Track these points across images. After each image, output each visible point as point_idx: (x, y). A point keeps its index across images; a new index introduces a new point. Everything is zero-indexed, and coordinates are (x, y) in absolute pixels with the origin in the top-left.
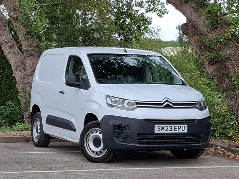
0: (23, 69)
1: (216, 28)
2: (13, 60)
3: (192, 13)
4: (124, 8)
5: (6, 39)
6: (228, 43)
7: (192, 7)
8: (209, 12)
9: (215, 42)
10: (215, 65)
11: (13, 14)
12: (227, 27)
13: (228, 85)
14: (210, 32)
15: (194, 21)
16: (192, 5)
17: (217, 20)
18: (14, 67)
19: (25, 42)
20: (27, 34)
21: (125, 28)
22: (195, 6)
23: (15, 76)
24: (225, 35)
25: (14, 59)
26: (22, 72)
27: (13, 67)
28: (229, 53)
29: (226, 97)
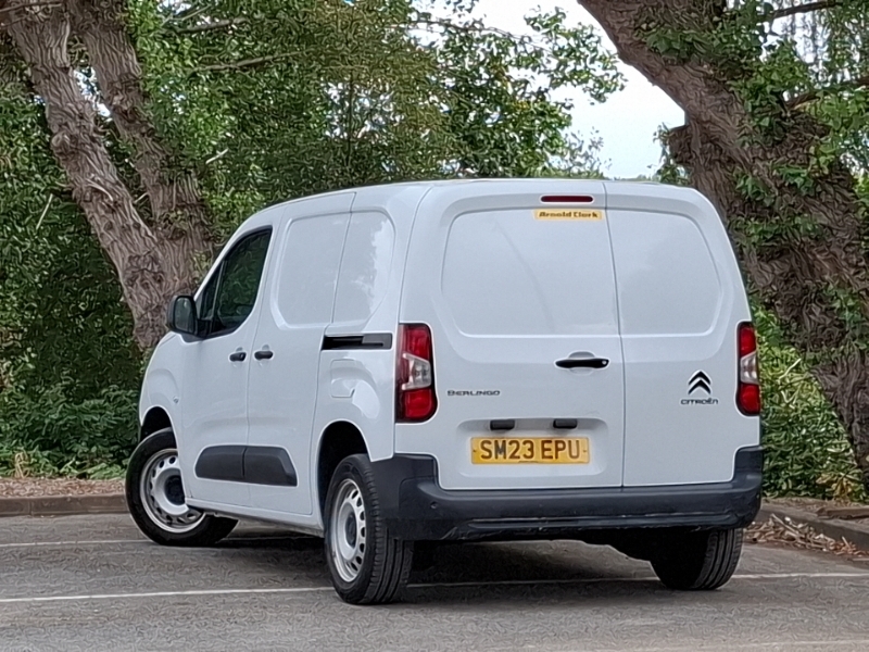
0: (154, 278)
1: (779, 143)
2: (120, 249)
3: (701, 96)
4: (481, 75)
5: (98, 182)
6: (819, 189)
7: (702, 75)
8: (757, 91)
9: (776, 186)
10: (777, 262)
11: (121, 101)
12: (816, 137)
13: (819, 324)
14: (760, 155)
15: (707, 122)
16: (700, 68)
17: (781, 118)
18: (125, 274)
19: (161, 191)
20: (169, 167)
21: (483, 141)
22: (711, 72)
23: (130, 302)
24: (808, 165)
25: (124, 248)
26: (152, 288)
27: (120, 273)
28: (823, 222)
29: (815, 362)
